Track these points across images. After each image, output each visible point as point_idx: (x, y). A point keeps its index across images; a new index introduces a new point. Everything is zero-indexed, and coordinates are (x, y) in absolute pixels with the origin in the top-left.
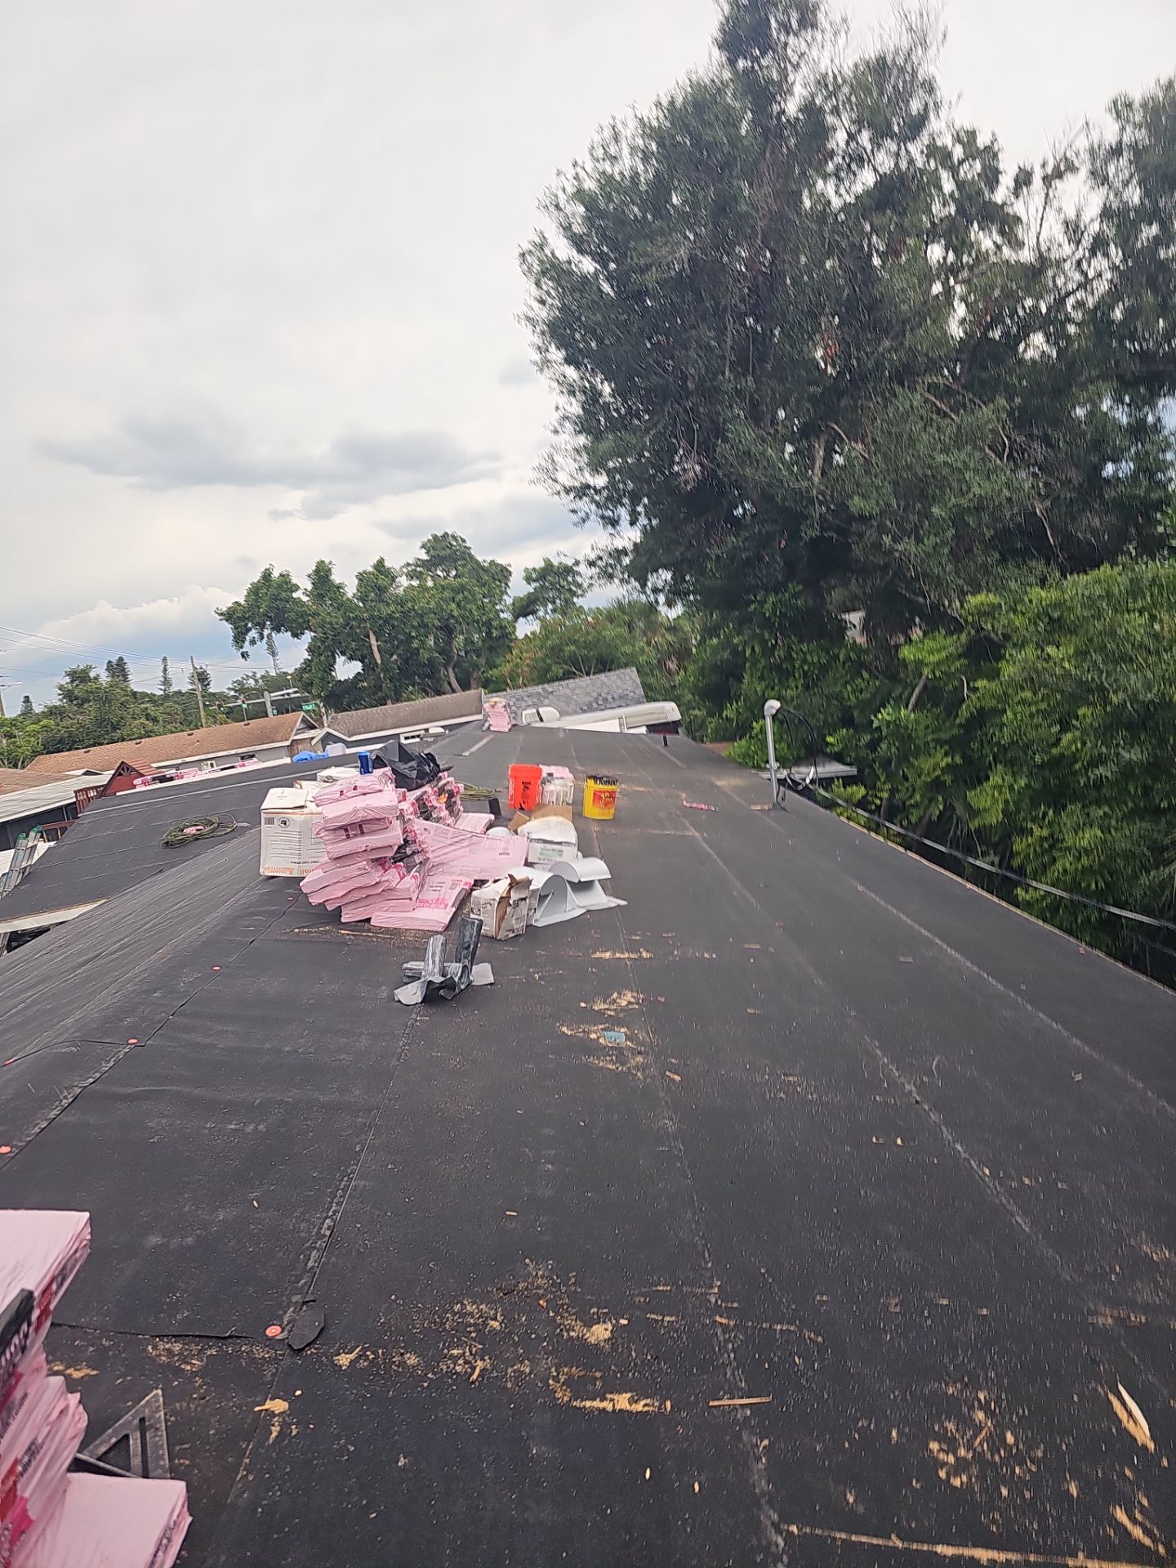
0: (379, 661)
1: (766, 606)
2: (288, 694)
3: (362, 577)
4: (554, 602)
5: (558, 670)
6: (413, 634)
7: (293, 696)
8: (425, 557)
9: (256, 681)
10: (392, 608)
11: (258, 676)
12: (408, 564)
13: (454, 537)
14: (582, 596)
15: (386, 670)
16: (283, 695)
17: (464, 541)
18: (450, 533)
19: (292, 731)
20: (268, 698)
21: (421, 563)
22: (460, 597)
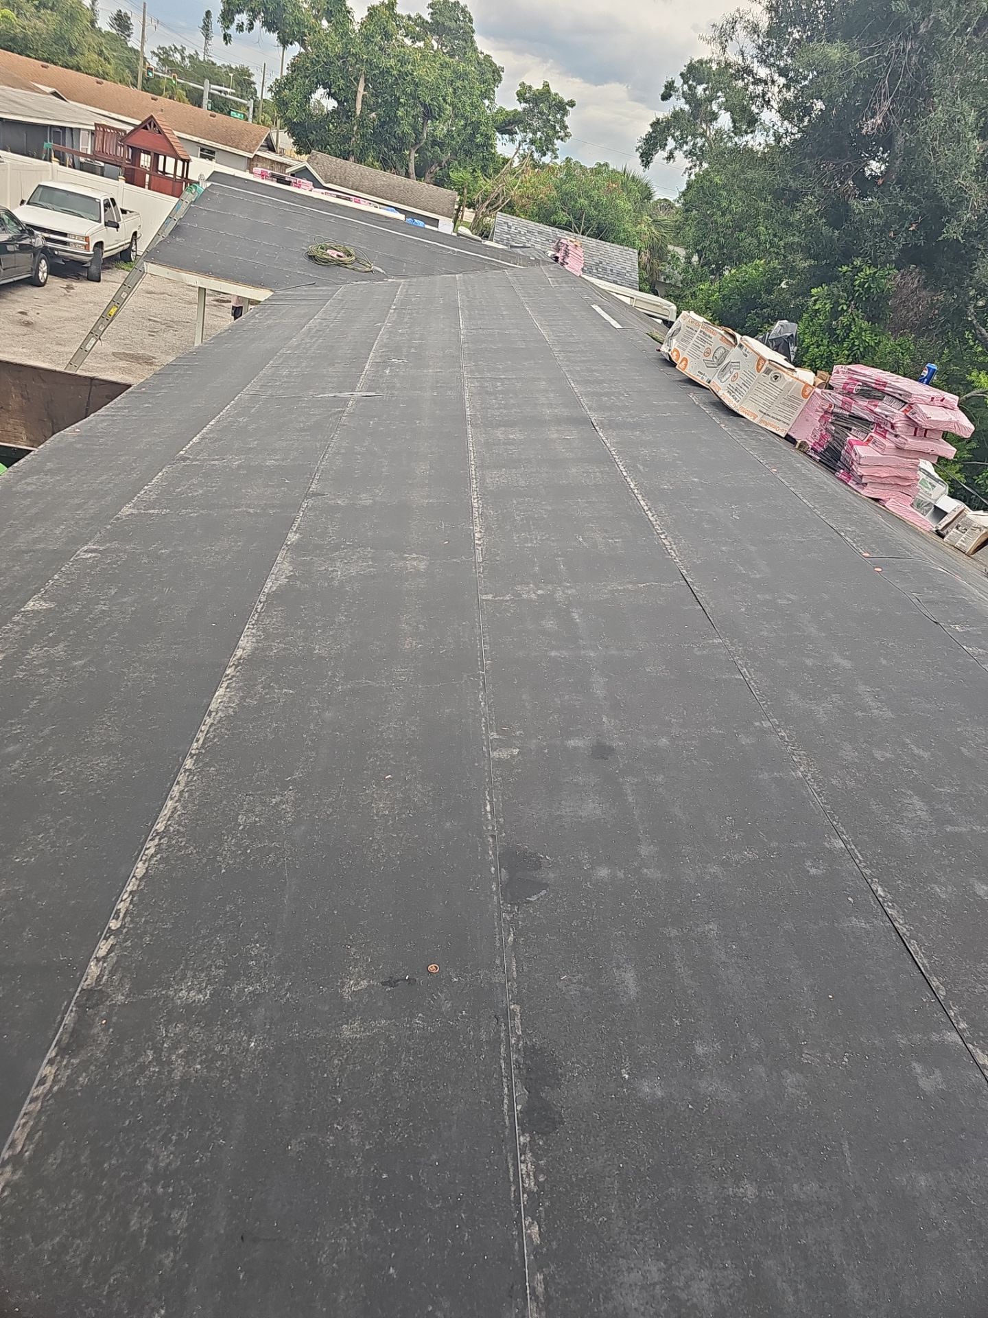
0: (358, 112)
1: (861, 275)
2: (226, 93)
3: (372, 12)
4: (535, 133)
5: (563, 217)
6: (402, 100)
7: (228, 96)
8: (428, 18)
9: (183, 58)
10: (393, 62)
11: (187, 53)
12: (409, 18)
13: (463, 10)
14: (562, 140)
15: (362, 125)
16: (220, 92)
17: (471, 21)
18: (462, 4)
19: (257, 145)
20: (208, 88)
21: (420, 21)
22: (459, 83)
